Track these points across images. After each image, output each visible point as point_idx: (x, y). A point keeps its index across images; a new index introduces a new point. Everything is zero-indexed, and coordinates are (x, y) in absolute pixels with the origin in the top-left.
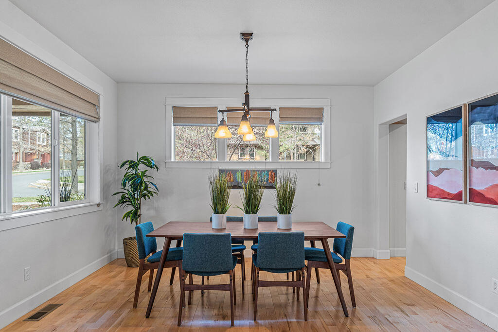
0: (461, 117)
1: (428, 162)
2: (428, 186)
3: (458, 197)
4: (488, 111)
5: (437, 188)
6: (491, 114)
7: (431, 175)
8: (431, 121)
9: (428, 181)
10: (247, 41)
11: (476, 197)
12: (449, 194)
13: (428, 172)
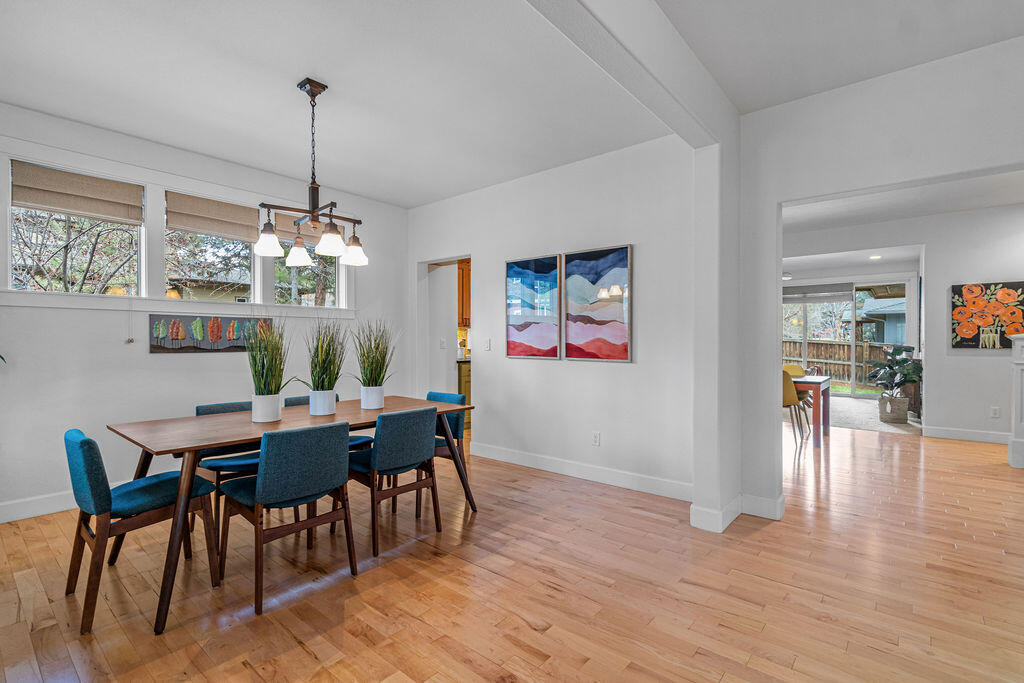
0: (556, 268)
1: (508, 317)
2: (508, 342)
3: (552, 353)
4: (589, 265)
5: (521, 344)
6: (591, 268)
7: (513, 330)
8: (512, 267)
9: (508, 336)
10: (313, 95)
11: (574, 352)
12: (539, 350)
13: (508, 325)
